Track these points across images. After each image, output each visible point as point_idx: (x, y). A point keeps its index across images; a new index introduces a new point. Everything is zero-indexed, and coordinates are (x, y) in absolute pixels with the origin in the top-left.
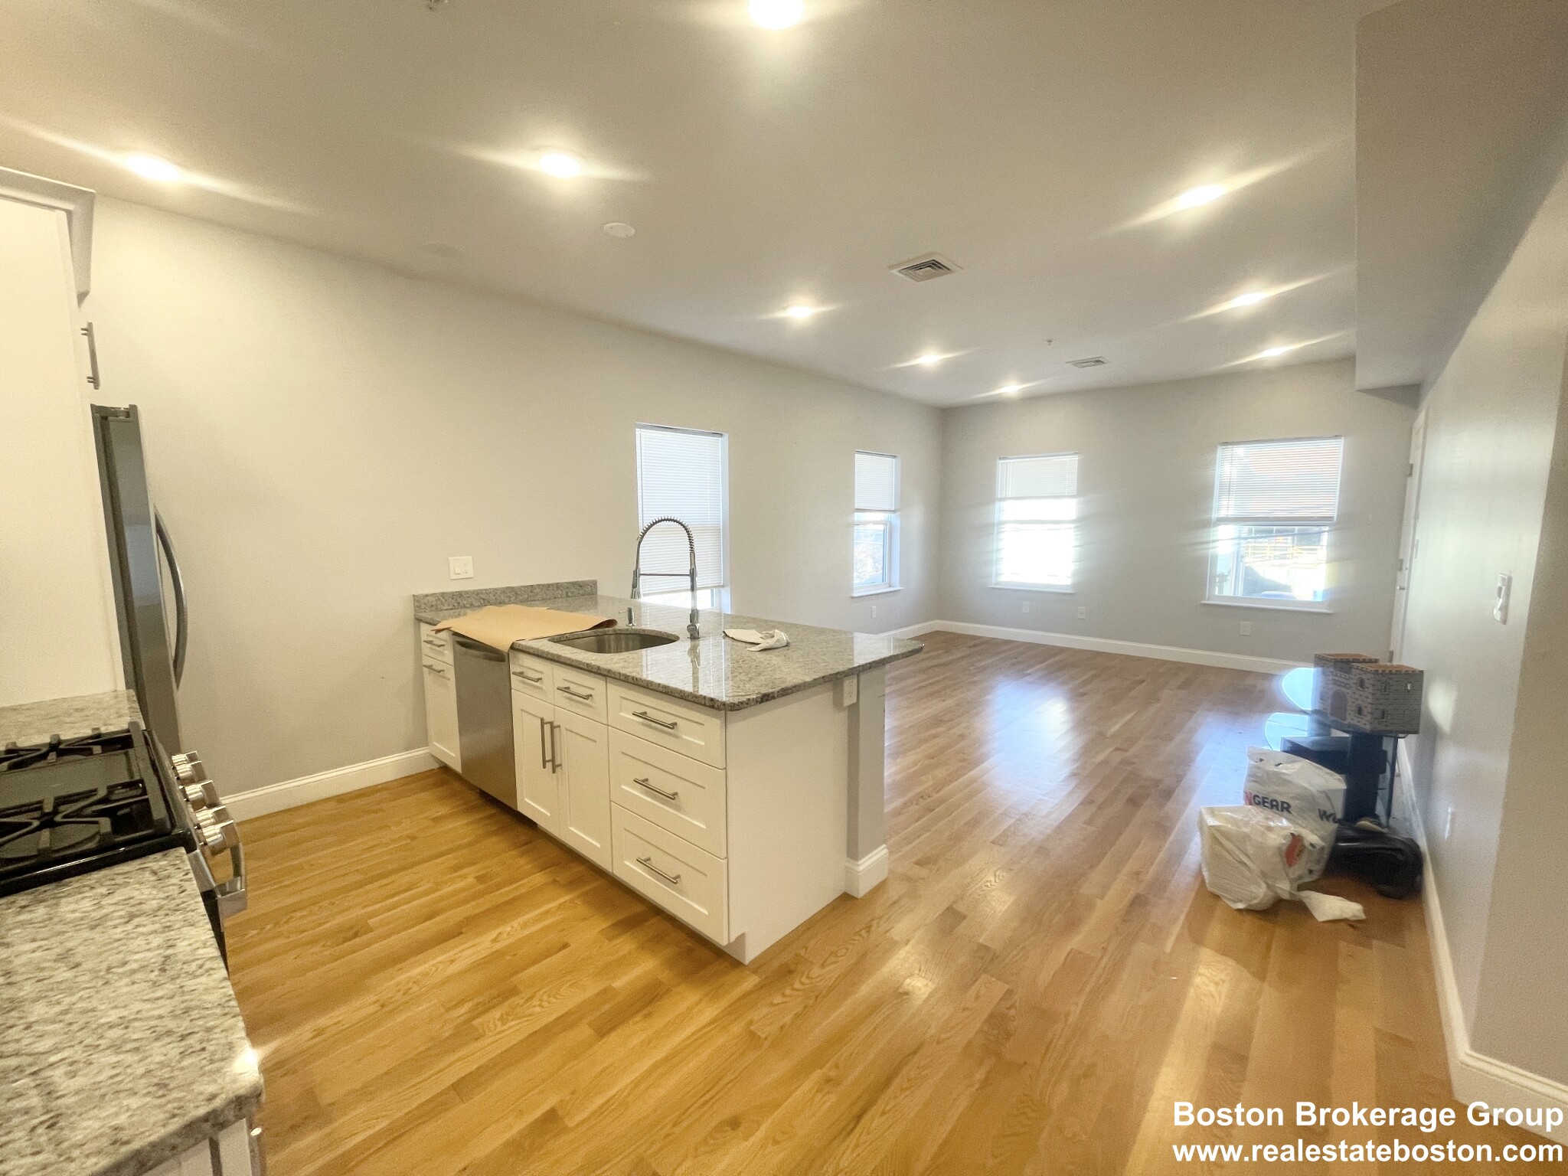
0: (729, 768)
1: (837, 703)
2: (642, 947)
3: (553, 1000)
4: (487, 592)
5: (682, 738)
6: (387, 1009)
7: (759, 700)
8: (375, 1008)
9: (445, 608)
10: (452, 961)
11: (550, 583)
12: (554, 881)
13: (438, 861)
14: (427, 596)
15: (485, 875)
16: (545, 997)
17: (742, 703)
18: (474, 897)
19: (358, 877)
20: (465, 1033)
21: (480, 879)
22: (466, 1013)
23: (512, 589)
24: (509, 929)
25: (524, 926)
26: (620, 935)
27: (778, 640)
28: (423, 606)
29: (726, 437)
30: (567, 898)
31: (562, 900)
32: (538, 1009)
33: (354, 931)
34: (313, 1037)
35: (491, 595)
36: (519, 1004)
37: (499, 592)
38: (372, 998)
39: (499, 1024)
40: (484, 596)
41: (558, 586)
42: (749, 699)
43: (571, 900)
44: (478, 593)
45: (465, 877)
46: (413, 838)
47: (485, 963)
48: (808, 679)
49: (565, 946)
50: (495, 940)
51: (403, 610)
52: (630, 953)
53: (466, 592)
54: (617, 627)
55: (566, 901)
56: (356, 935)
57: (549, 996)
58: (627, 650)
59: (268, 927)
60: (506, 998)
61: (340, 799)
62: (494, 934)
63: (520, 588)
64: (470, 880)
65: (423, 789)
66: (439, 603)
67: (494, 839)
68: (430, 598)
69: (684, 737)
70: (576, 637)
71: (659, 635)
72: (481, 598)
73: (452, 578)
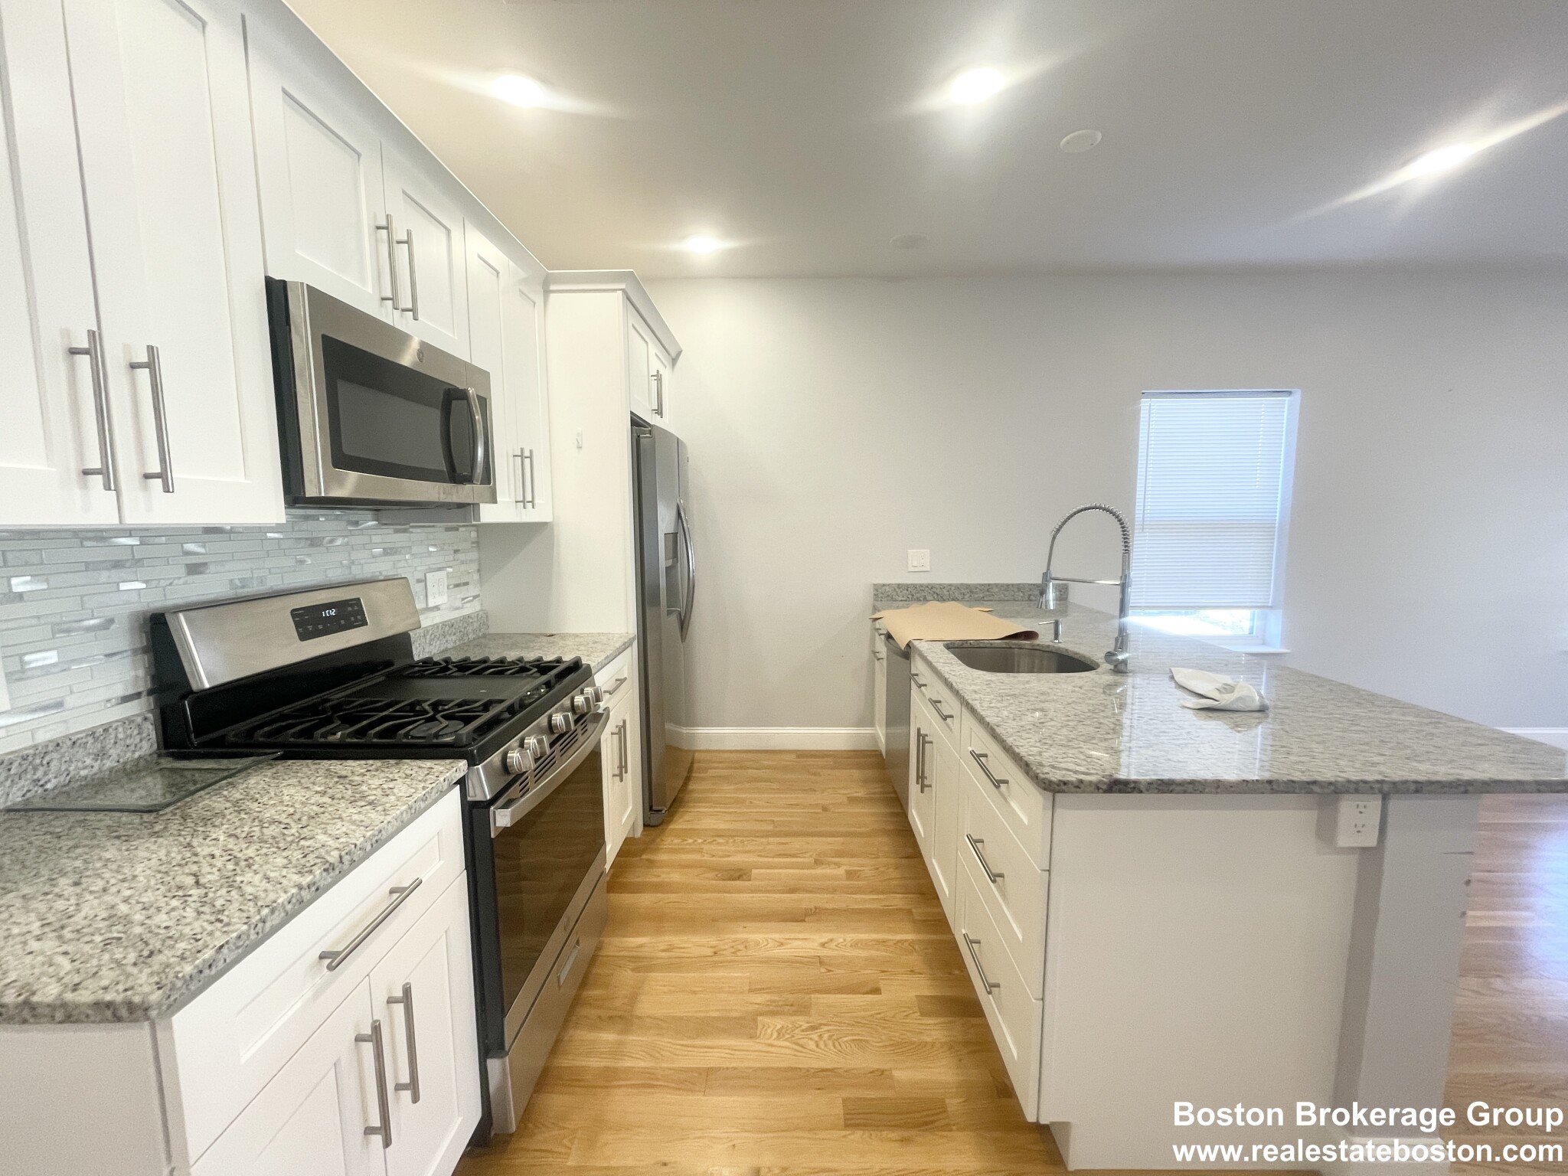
0: (1052, 869)
2: (951, 1046)
3: (830, 1043)
4: (942, 586)
5: (1009, 805)
6: (716, 958)
7: (1104, 787)
8: (709, 952)
9: (900, 599)
10: (782, 944)
11: (1010, 582)
12: (909, 912)
13: (829, 839)
14: (884, 585)
15: (856, 872)
16: (826, 1036)
18: (834, 891)
19: (770, 828)
20: (744, 1025)
21: (850, 875)
22: (758, 1004)
23: (968, 586)
24: (841, 940)
25: (855, 945)
26: (940, 1016)
27: (1239, 699)
28: (880, 595)
29: (1297, 395)
30: (910, 937)
31: (899, 937)
32: (812, 1045)
33: (739, 874)
34: (664, 951)
35: (945, 591)
36: (801, 1026)
37: (953, 588)
38: (712, 940)
39: (775, 1035)
40: (938, 591)
41: (1019, 587)
42: (1081, 781)
43: (912, 943)
44: (931, 587)
45: (838, 865)
46: (825, 809)
47: (801, 963)
49: (876, 991)
50: (823, 945)
51: (860, 595)
52: (933, 1044)
53: (921, 586)
54: (1037, 642)
55: (906, 941)
56: (739, 878)
57: (830, 1037)
58: (1031, 671)
59: (700, 841)
60: (795, 1013)
61: (802, 754)
62: (825, 937)
63: (976, 586)
64: (841, 871)
65: (859, 766)
66: (895, 593)
67: (885, 839)
68: (887, 588)
69: (1014, 805)
70: (981, 645)
71: (1083, 659)
72: (934, 592)
73: (910, 570)
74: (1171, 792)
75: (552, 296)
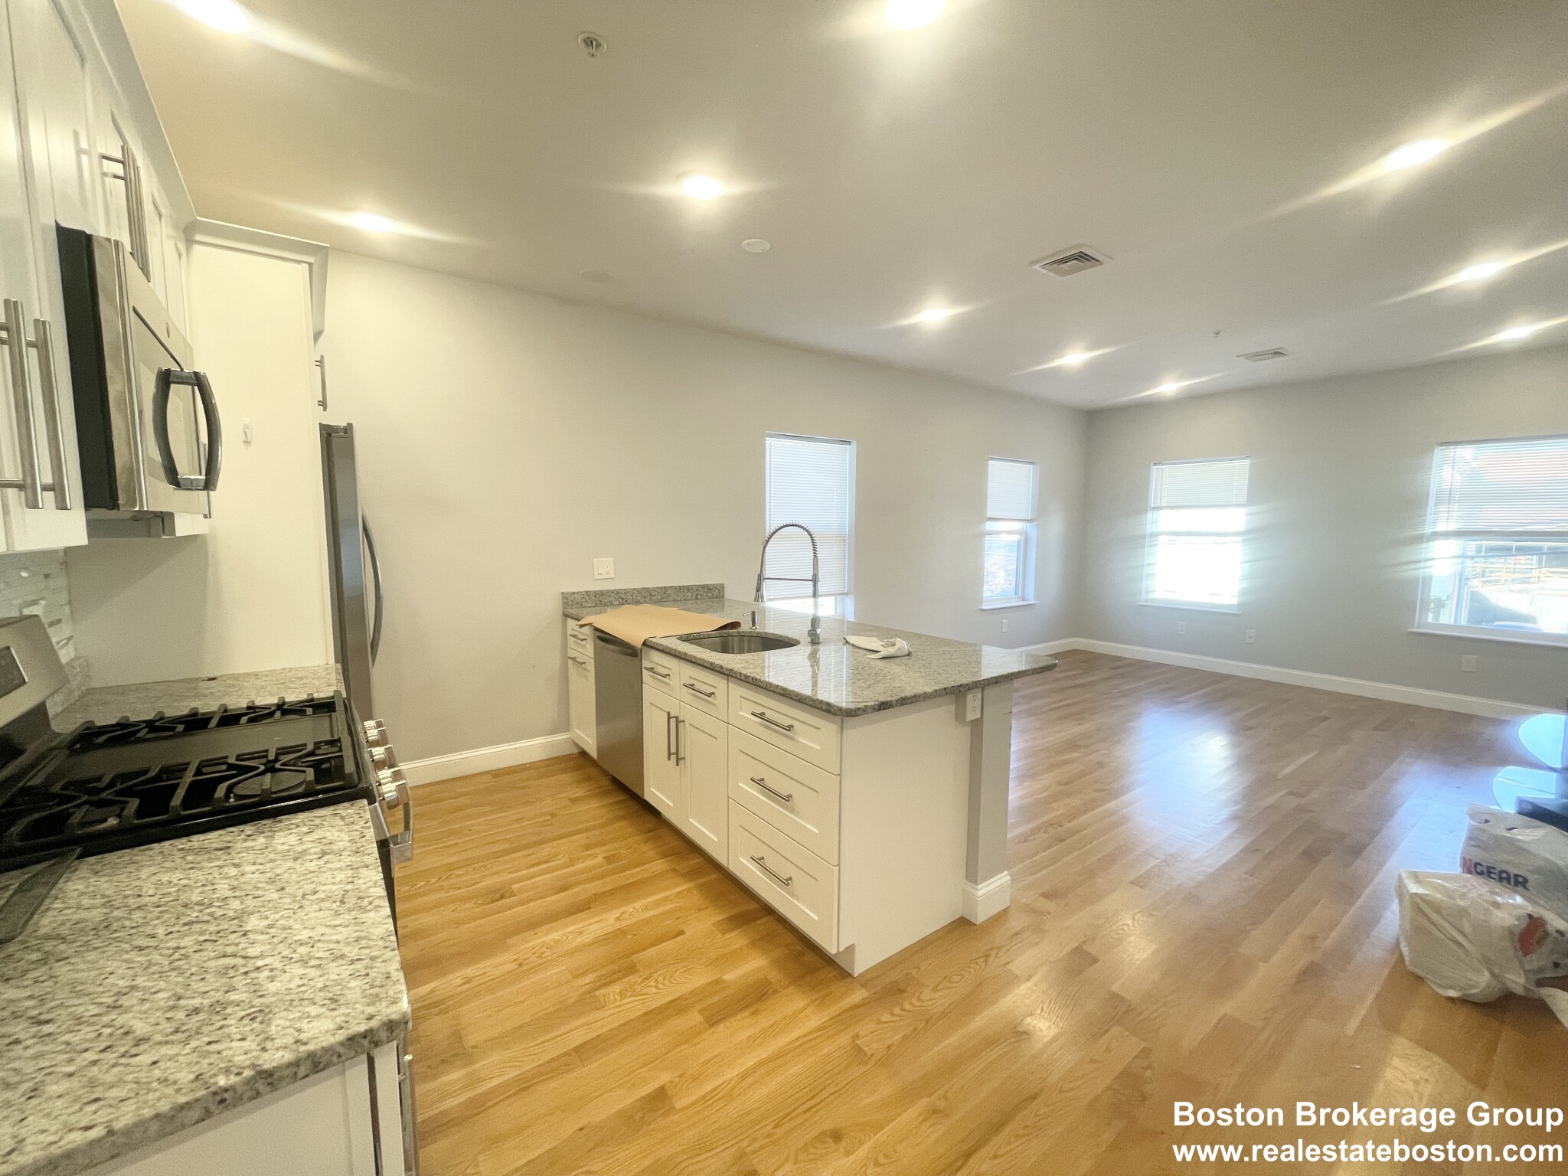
0: (843, 773)
1: (960, 716)
2: (753, 944)
3: (666, 982)
4: (626, 591)
5: (798, 742)
6: (525, 968)
7: (876, 707)
8: (513, 966)
9: (589, 605)
10: (581, 933)
11: (681, 585)
12: (674, 870)
13: (574, 838)
14: (573, 593)
15: (613, 856)
16: (660, 979)
17: (858, 709)
18: (602, 876)
19: (507, 846)
20: (587, 1002)
21: (608, 859)
22: (589, 983)
23: (647, 589)
24: (632, 909)
25: (646, 908)
26: (733, 930)
27: (899, 649)
28: (570, 603)
29: (854, 446)
30: (685, 887)
31: (678, 889)
32: (654, 990)
33: (500, 894)
34: (461, 985)
35: (629, 595)
36: (636, 982)
37: (636, 592)
38: (509, 956)
39: (618, 998)
40: (622, 596)
41: (688, 588)
42: (866, 706)
43: (689, 890)
44: (617, 592)
45: (595, 856)
46: (552, 815)
47: (607, 939)
48: (929, 690)
49: (681, 933)
50: (618, 919)
51: (551, 606)
52: (741, 948)
53: (608, 591)
54: (741, 630)
55: (684, 890)
56: (502, 897)
57: (664, 979)
58: (749, 651)
59: (433, 880)
60: (626, 975)
61: (497, 774)
62: (617, 913)
63: (655, 589)
64: (600, 859)
65: (564, 771)
66: (584, 600)
67: (623, 823)
68: (577, 596)
69: (800, 740)
70: (702, 637)
71: (780, 639)
72: (620, 597)
73: (596, 578)
74: (906, 704)
75: (197, 248)
